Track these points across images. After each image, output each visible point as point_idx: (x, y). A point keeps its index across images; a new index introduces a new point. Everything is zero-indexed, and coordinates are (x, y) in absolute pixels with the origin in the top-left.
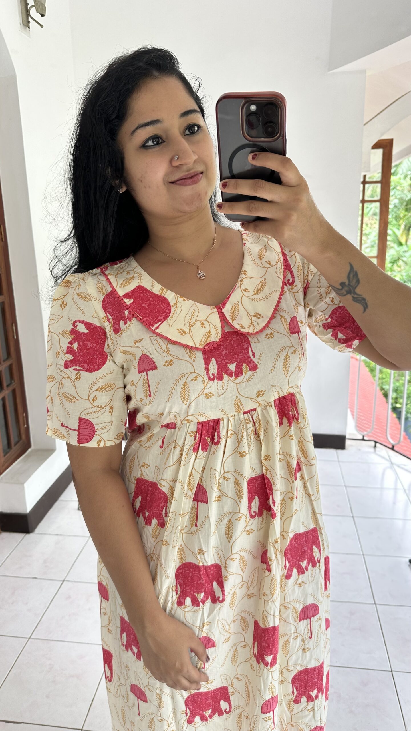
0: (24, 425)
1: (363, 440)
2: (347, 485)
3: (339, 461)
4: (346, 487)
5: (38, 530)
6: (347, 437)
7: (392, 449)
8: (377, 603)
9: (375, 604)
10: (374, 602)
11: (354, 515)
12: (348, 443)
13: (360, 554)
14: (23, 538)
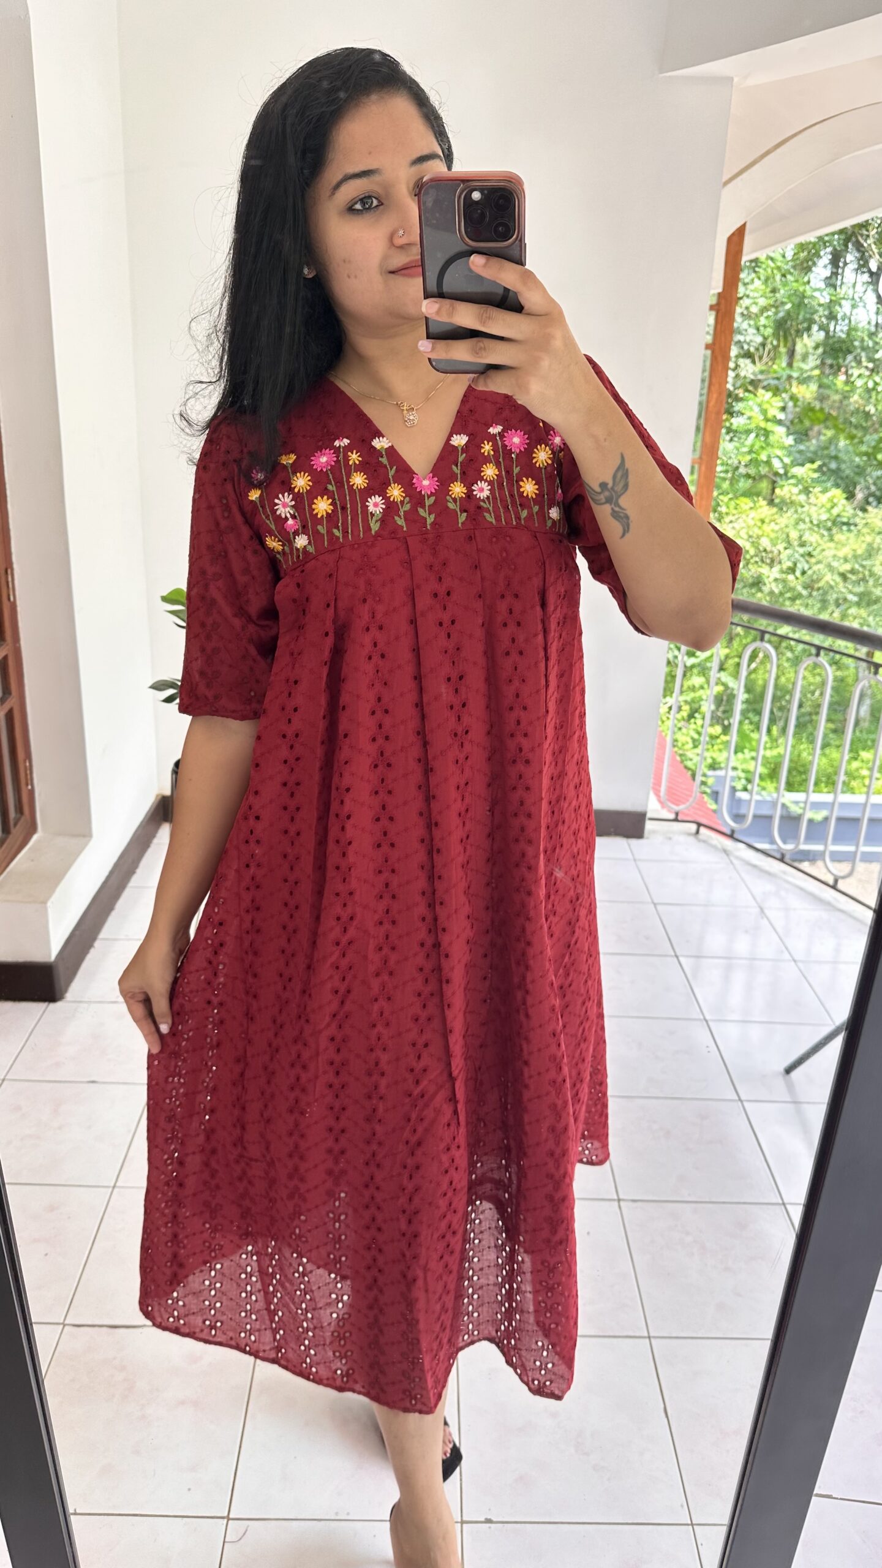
0: (27, 785)
1: (676, 820)
2: (655, 901)
3: (635, 860)
4: (655, 905)
5: (69, 995)
7: (731, 836)
8: (743, 1098)
9: (740, 1100)
10: (737, 1098)
11: (678, 954)
12: (649, 825)
13: (700, 1020)
14: (44, 1012)
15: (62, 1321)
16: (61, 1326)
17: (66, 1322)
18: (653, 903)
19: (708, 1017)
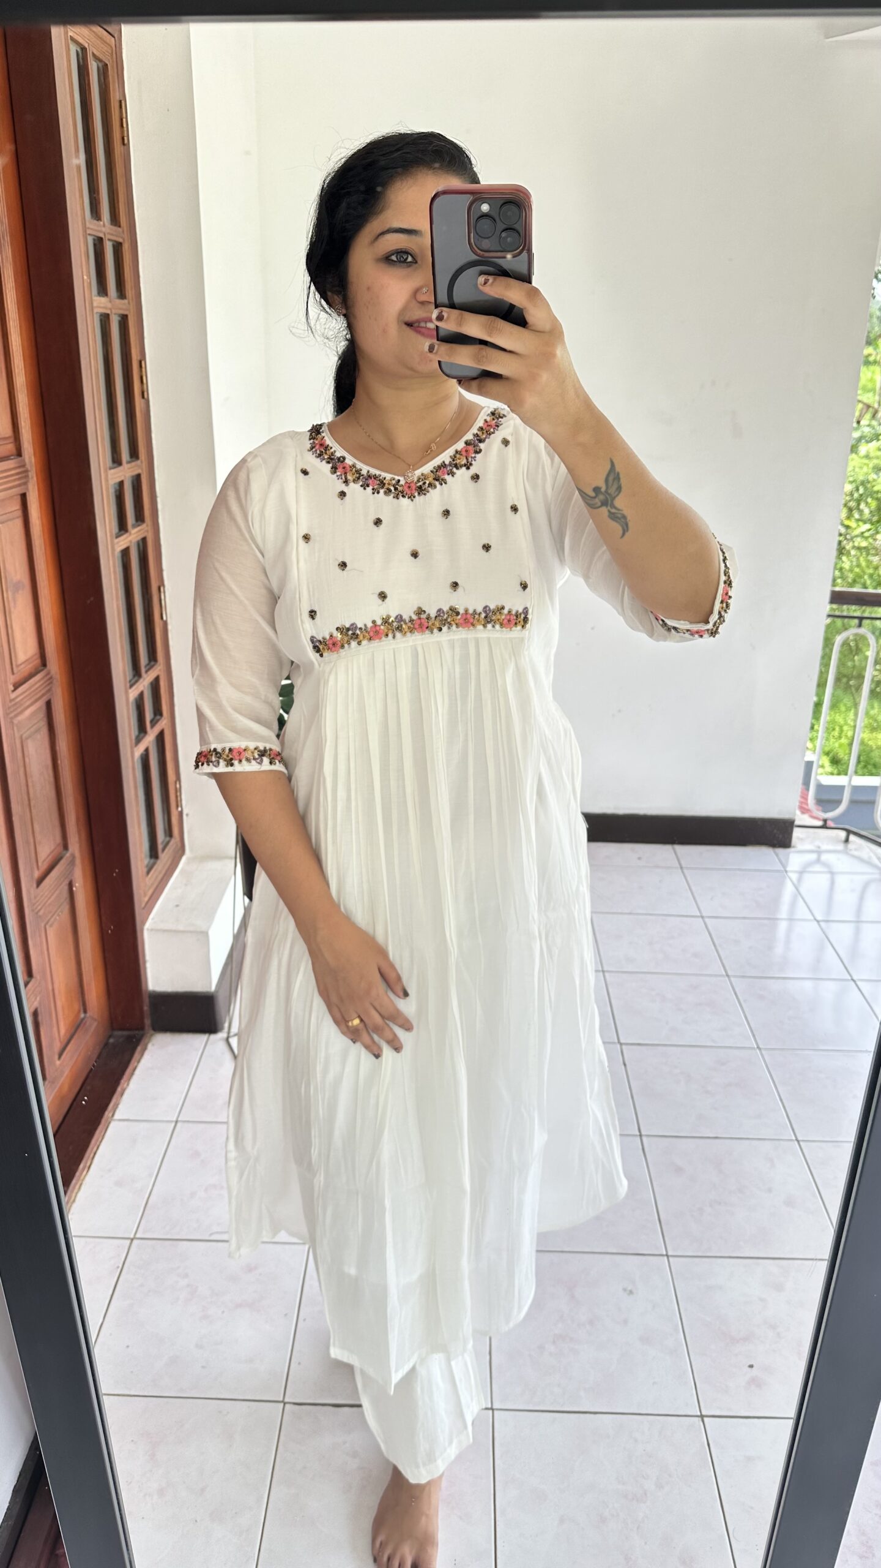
0: (177, 807)
1: (825, 826)
2: (819, 918)
3: (787, 872)
4: (818, 922)
6: (797, 823)
11: (855, 978)
12: (797, 833)
14: (206, 1044)
15: (281, 1399)
16: (282, 1405)
17: (286, 1400)
18: (815, 919)
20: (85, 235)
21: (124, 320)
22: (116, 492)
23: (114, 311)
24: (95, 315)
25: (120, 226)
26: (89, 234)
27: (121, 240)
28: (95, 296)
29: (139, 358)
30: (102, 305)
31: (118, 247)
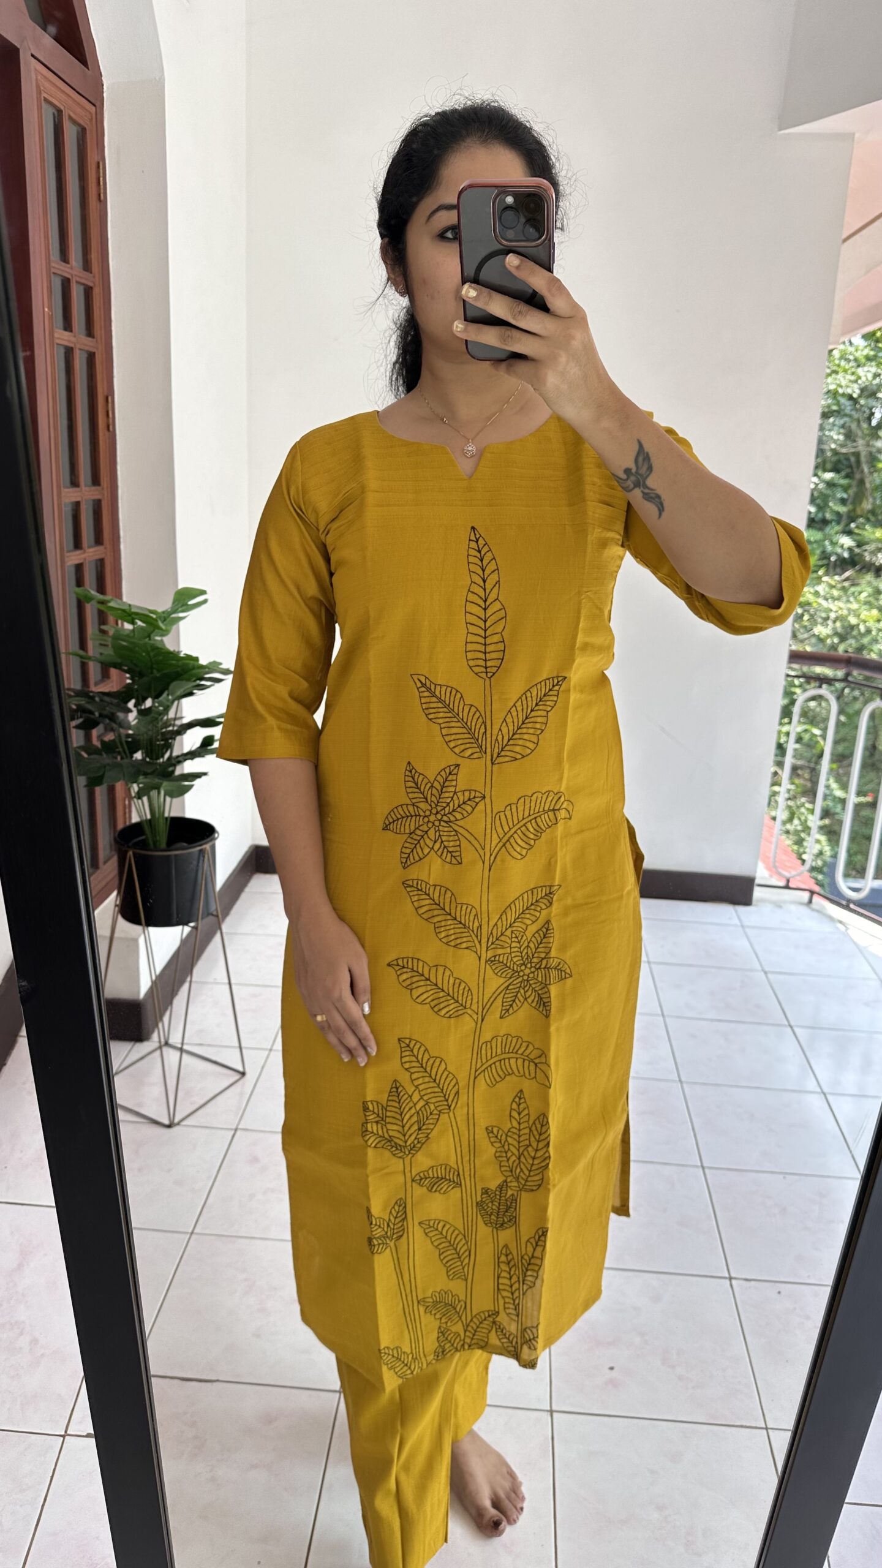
0: (125, 822)
1: (787, 887)
2: (767, 969)
3: (743, 926)
5: (154, 1036)
6: (760, 881)
7: (847, 906)
11: (792, 1024)
12: (758, 892)
13: (817, 1093)
14: (130, 1051)
18: (765, 971)
19: (825, 1090)
20: (50, 273)
21: (91, 358)
22: (73, 510)
23: (78, 346)
24: (55, 345)
25: (91, 273)
26: (54, 273)
27: (91, 284)
28: (57, 328)
29: (106, 394)
30: (66, 338)
31: (88, 291)
